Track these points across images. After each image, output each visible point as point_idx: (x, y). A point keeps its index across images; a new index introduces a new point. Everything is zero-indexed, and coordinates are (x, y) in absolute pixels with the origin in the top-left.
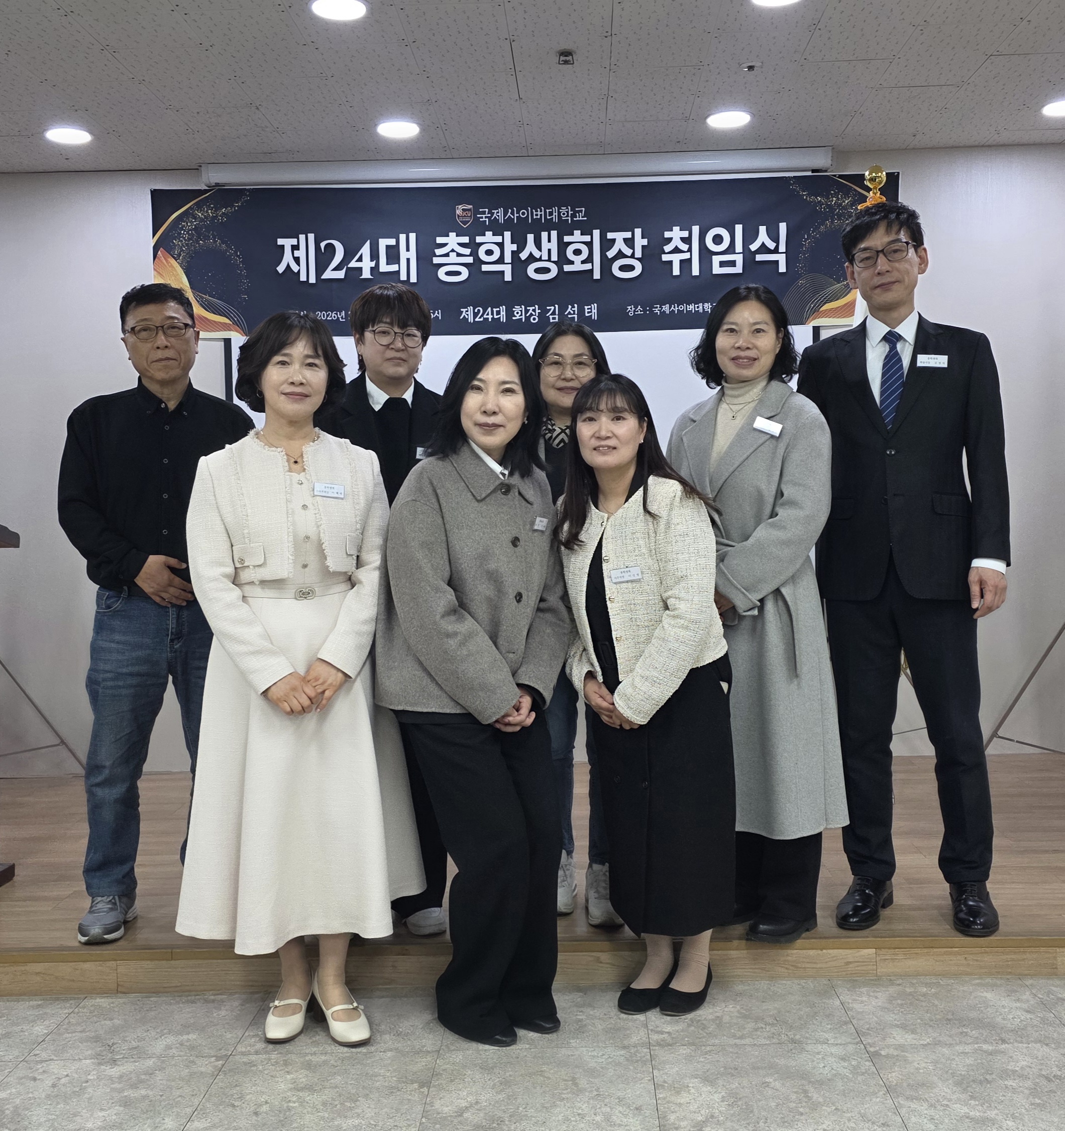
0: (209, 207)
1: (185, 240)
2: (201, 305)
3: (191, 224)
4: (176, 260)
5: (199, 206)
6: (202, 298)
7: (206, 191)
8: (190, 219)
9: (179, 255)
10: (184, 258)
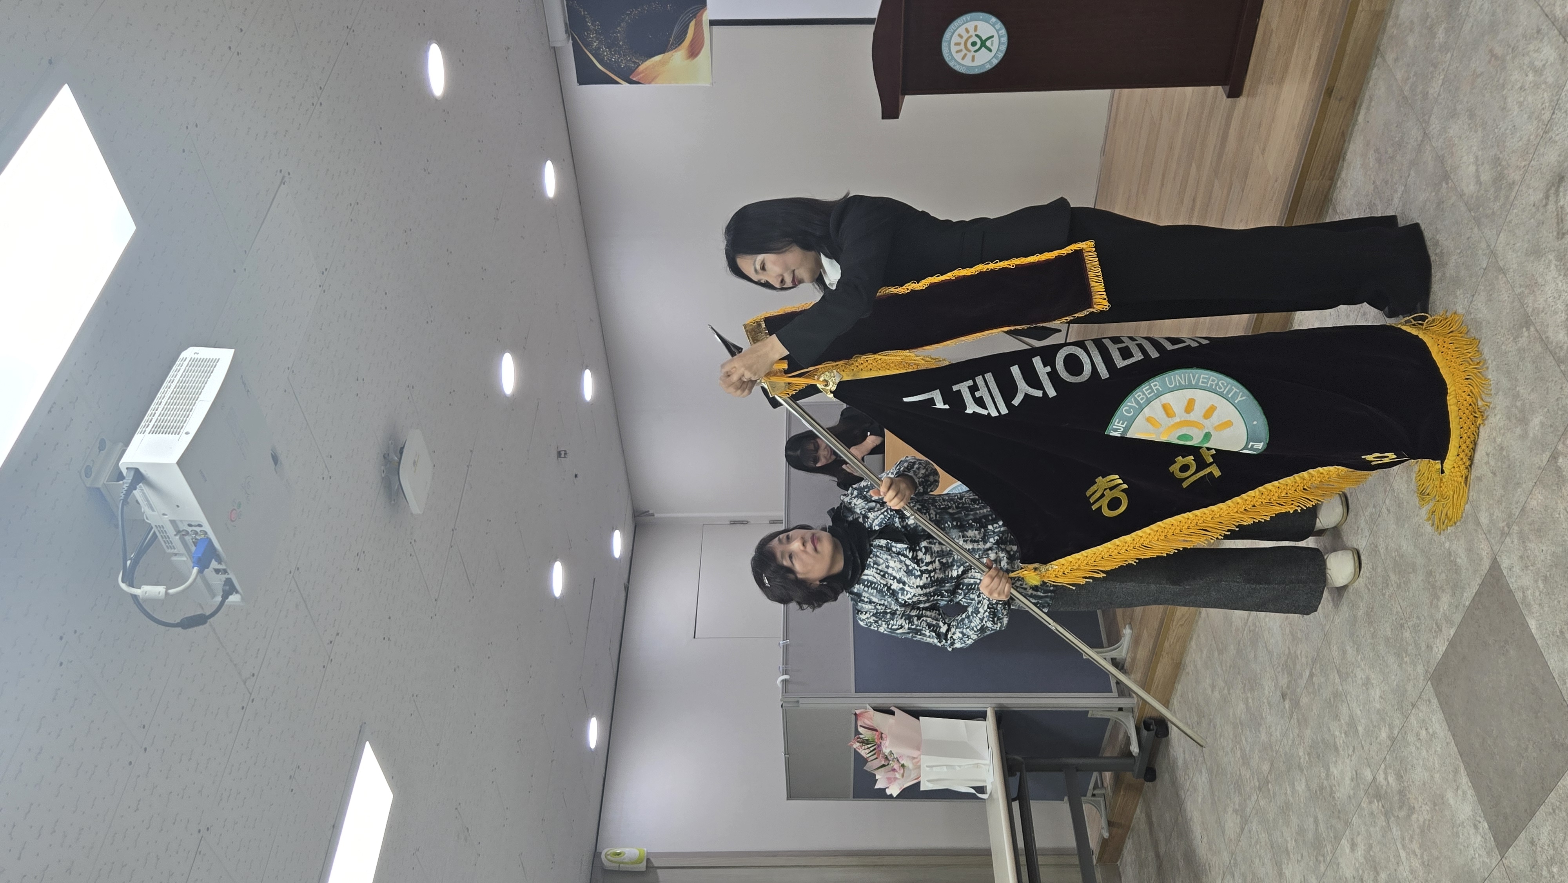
0: (588, 37)
1: (620, 57)
2: (679, 45)
3: (605, 52)
4: (639, 65)
5: (588, 45)
6: (673, 43)
7: (573, 39)
8: (601, 52)
9: (634, 62)
10: (637, 58)
